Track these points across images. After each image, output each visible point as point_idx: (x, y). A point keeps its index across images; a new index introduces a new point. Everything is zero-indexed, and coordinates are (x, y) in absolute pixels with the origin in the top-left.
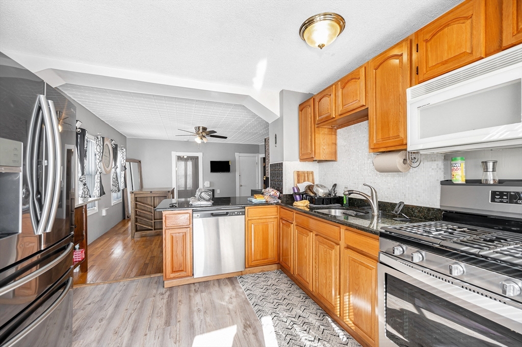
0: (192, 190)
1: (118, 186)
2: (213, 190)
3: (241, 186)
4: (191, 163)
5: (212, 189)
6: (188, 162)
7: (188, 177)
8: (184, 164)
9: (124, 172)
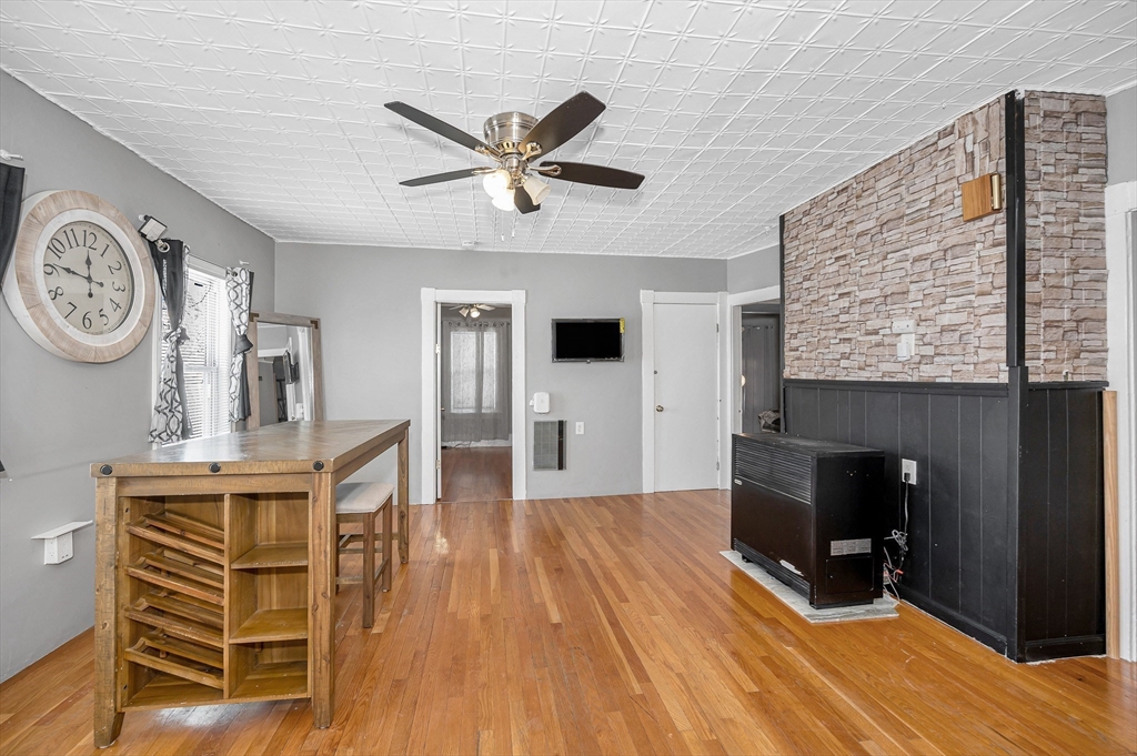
0: (496, 414)
1: (183, 413)
2: (561, 424)
3: (660, 409)
4: (495, 335)
5: (557, 419)
6: (486, 335)
7: (485, 375)
8: (474, 340)
9: (240, 357)
